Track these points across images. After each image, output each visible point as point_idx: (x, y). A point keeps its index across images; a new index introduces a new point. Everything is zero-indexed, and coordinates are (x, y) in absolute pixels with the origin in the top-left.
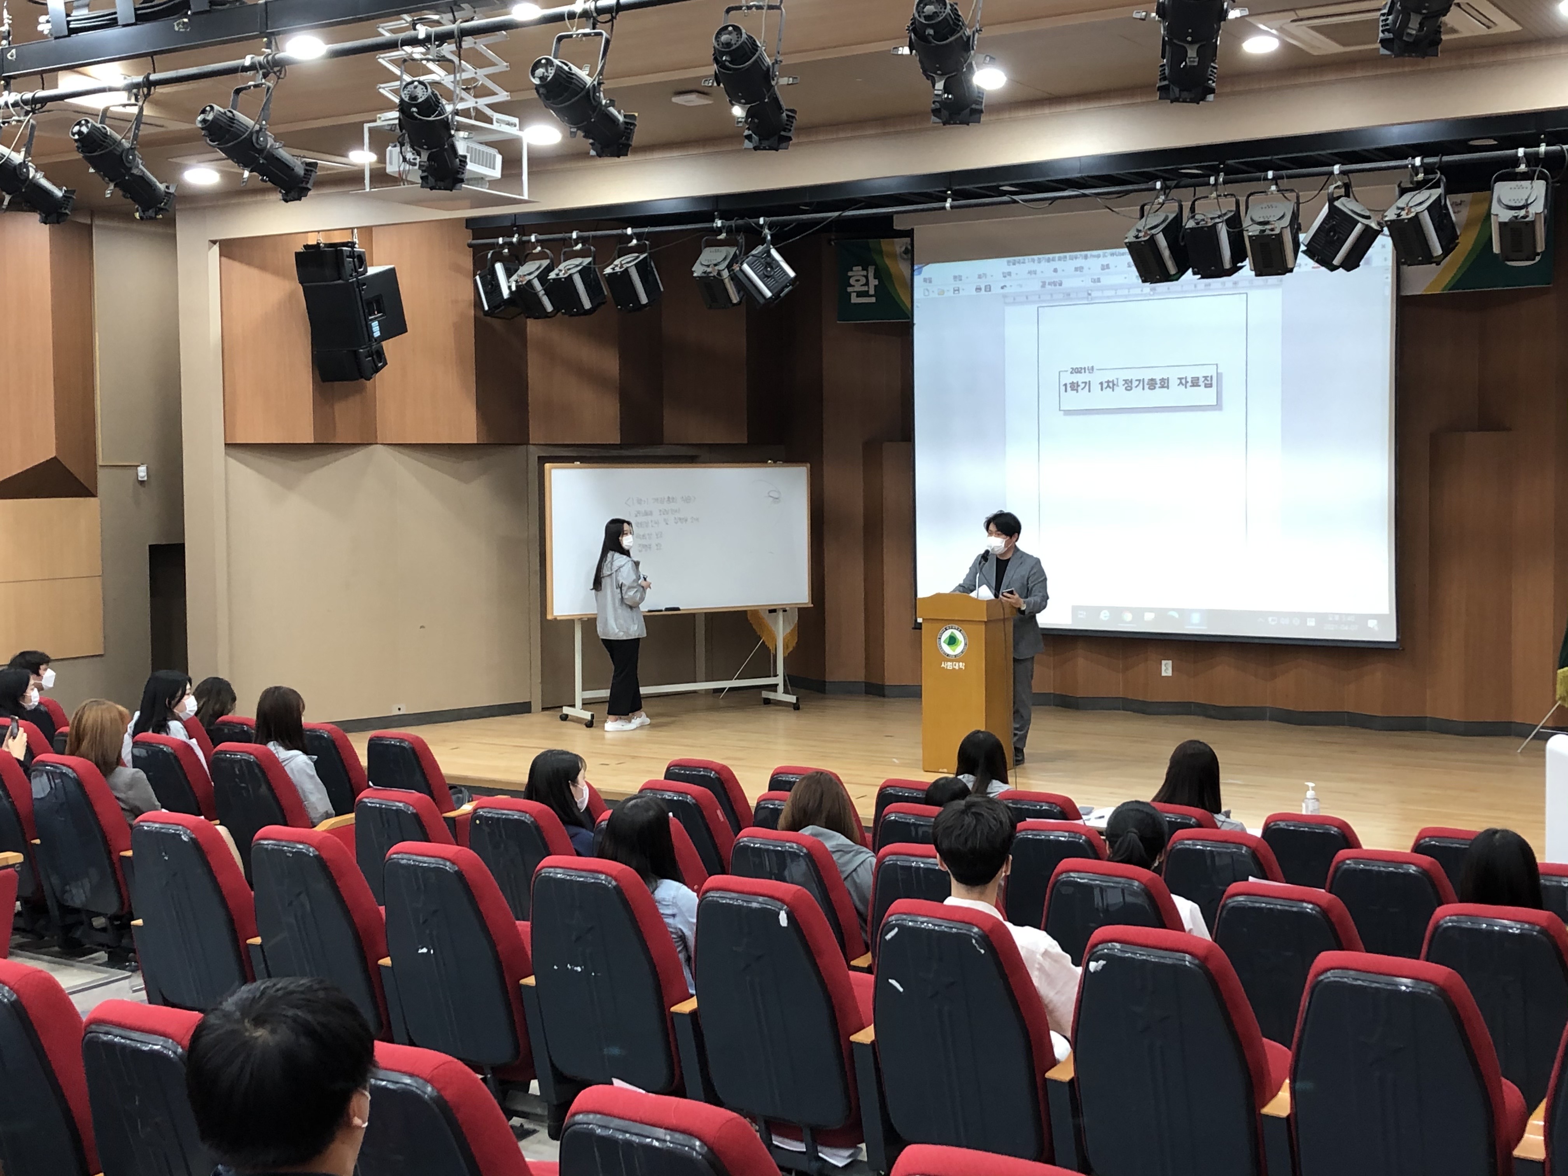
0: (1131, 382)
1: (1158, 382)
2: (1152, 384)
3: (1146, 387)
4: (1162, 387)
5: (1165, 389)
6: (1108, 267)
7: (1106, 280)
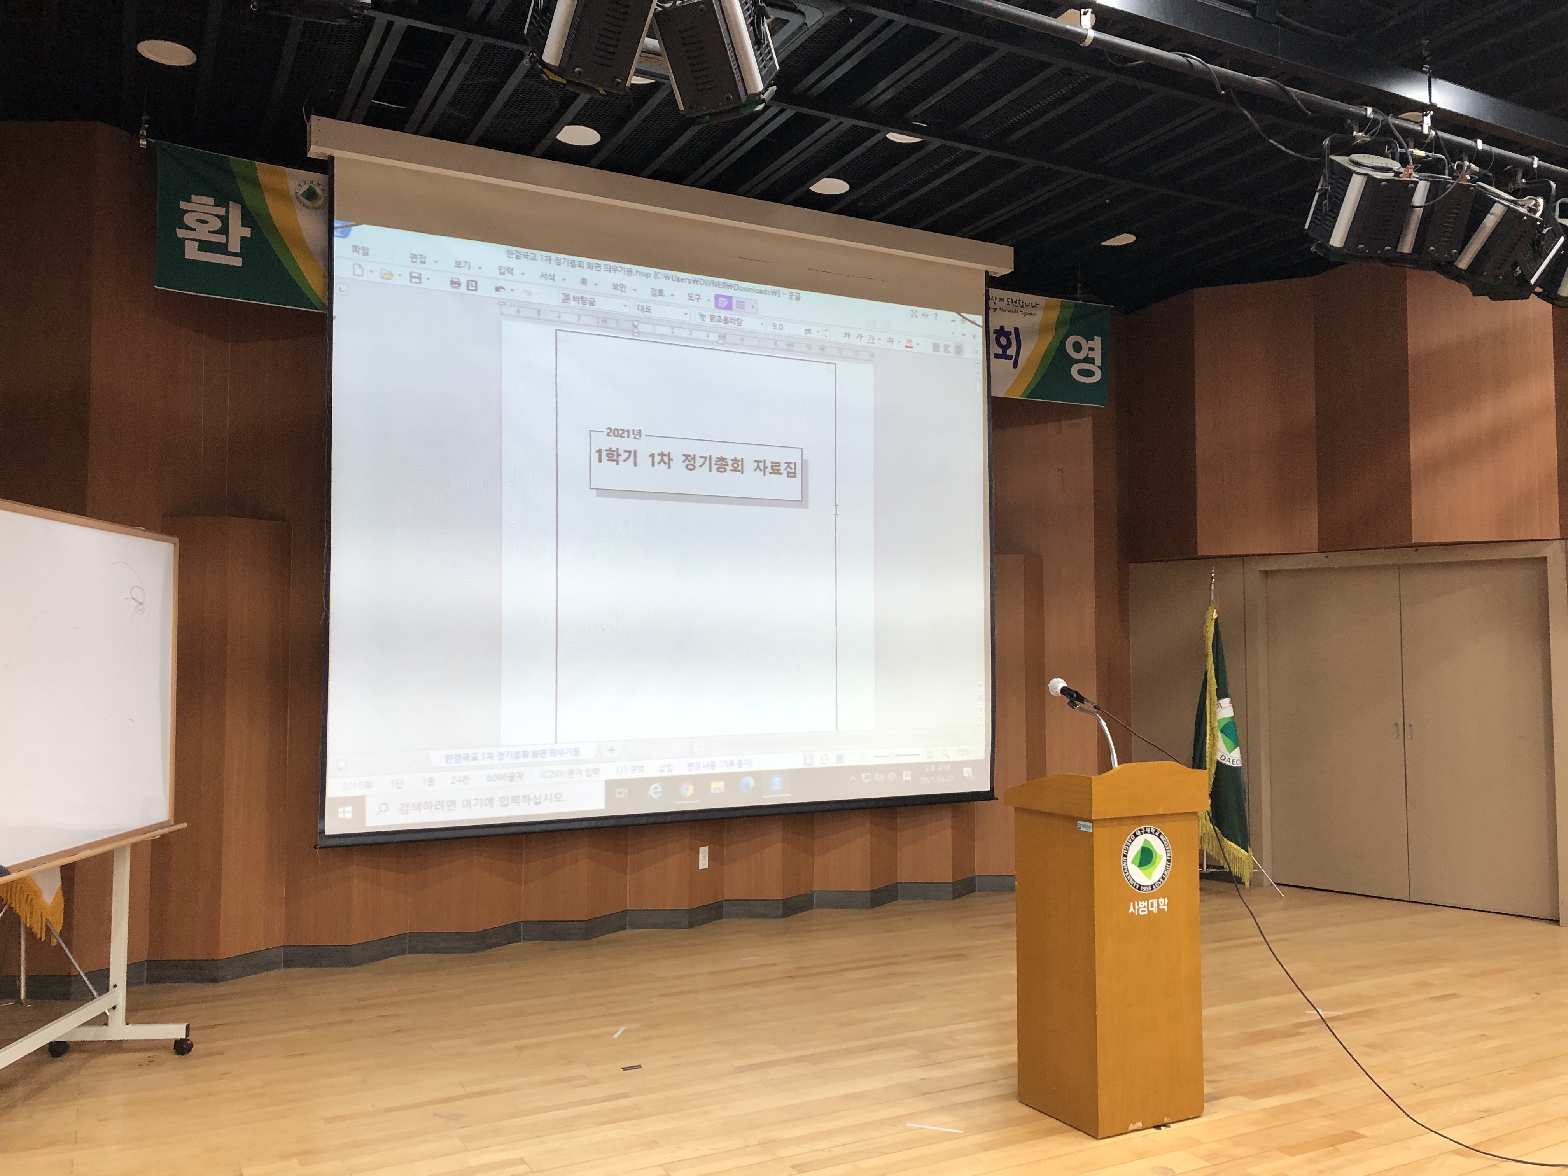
0: (694, 459)
1: (730, 463)
2: (721, 464)
3: (714, 467)
4: (735, 470)
5: (739, 473)
6: (661, 293)
7: (658, 311)
